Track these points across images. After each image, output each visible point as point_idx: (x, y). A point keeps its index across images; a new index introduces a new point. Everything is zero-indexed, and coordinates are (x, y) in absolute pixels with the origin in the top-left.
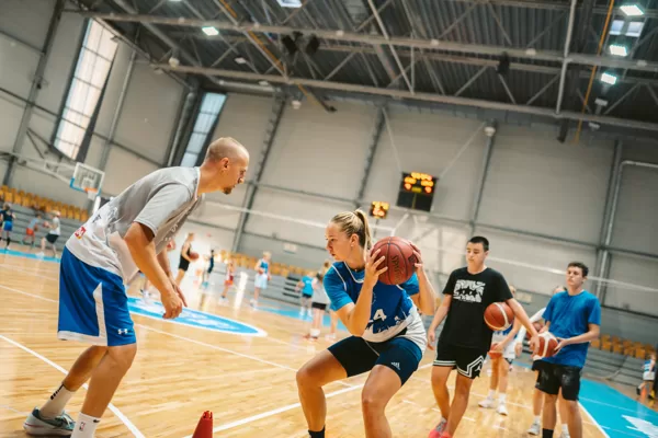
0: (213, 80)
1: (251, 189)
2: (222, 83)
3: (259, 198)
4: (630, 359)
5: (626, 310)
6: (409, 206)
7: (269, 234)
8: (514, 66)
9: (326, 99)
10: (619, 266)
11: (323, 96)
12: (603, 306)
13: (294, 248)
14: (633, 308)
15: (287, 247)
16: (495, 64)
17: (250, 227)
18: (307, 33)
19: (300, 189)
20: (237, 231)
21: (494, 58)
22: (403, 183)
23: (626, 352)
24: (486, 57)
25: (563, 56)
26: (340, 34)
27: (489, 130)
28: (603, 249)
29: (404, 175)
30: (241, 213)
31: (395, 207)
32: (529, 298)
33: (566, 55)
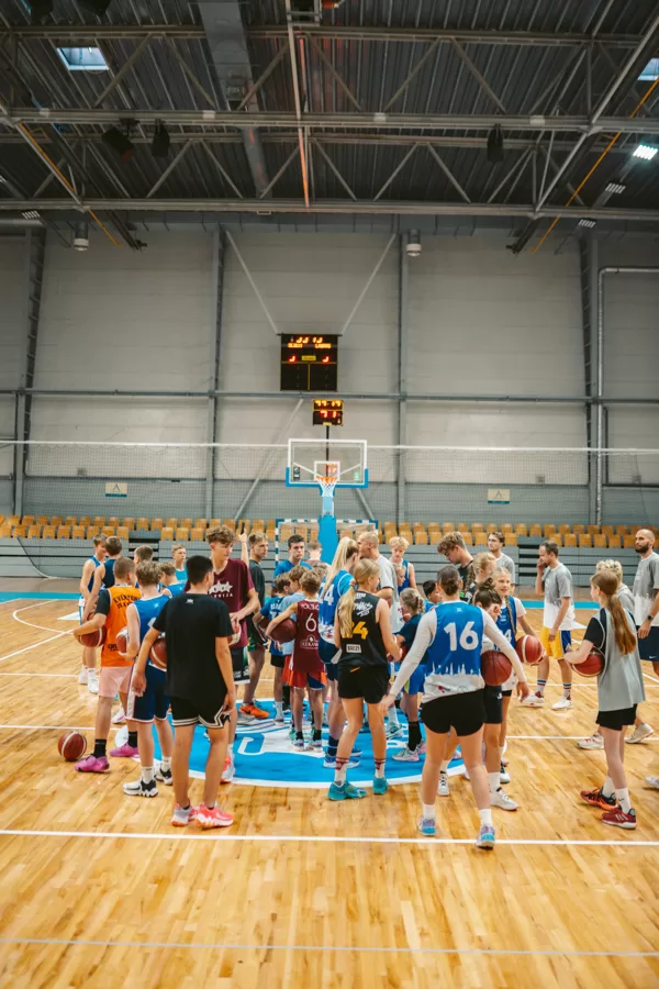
1: (22, 401)
3: (39, 415)
5: (637, 484)
6: (305, 388)
7: (73, 473)
8: (508, 144)
9: (132, 228)
10: (622, 423)
11: (124, 224)
12: (607, 484)
13: (123, 488)
14: (646, 479)
15: (110, 487)
16: (481, 143)
17: (34, 468)
18: (146, 118)
19: (112, 389)
20: (14, 477)
21: (482, 134)
22: (286, 353)
24: (472, 134)
25: (589, 124)
26: (209, 115)
27: (414, 247)
28: (597, 401)
29: (286, 338)
30: (16, 446)
31: (277, 390)
32: (505, 495)
33: (594, 121)
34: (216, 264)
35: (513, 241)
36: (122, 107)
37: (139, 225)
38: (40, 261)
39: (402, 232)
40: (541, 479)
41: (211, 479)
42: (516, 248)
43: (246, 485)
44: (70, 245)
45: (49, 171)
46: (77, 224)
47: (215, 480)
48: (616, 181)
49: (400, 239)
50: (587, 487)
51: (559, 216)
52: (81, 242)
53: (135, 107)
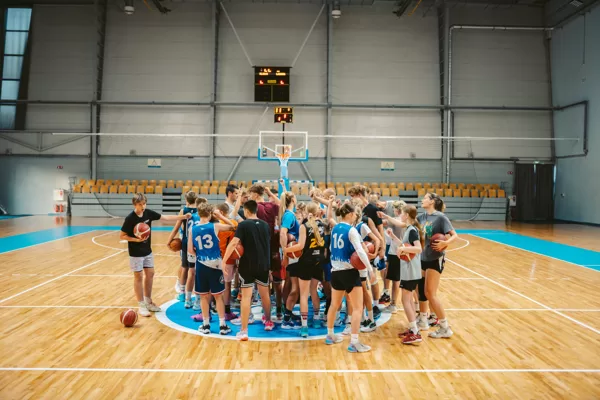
1: (94, 109)
4: (485, 199)
5: (471, 159)
6: (269, 100)
7: (128, 153)
10: (462, 121)
12: (453, 158)
13: (158, 162)
14: (476, 156)
15: (150, 162)
17: (103, 150)
19: (151, 101)
22: (258, 78)
23: (482, 194)
27: (336, 12)
28: (447, 108)
29: (257, 69)
30: (91, 137)
31: (253, 101)
32: (392, 165)
34: (214, 23)
35: (397, 9)
38: (103, 20)
39: (329, 2)
40: (413, 155)
41: (212, 156)
42: (399, 14)
43: (235, 160)
44: (122, 10)
47: (215, 157)
49: (328, 7)
50: (440, 160)
52: (129, 8)
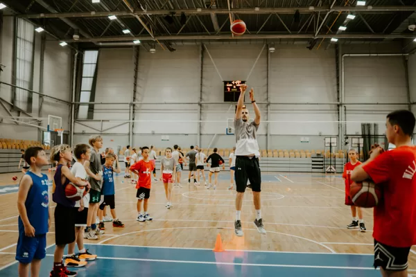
0: (96, 44)
1: (132, 107)
2: (101, 44)
5: (357, 135)
7: (150, 132)
9: (171, 44)
11: (168, 44)
12: (346, 135)
13: (168, 137)
15: (163, 137)
18: (178, 13)
22: (226, 88)
25: (329, 9)
26: (199, 10)
27: (272, 49)
28: (341, 104)
29: (226, 83)
30: (130, 123)
31: (223, 102)
32: (307, 139)
33: (331, 7)
34: (200, 56)
35: (309, 45)
36: (170, 9)
37: (173, 43)
38: (137, 56)
39: (268, 44)
40: (320, 133)
42: (310, 48)
43: (212, 136)
44: (149, 51)
45: (143, 27)
46: (152, 44)
47: (201, 134)
48: (343, 26)
49: (267, 46)
50: (338, 136)
51: (324, 37)
52: (153, 50)
53: (175, 8)
